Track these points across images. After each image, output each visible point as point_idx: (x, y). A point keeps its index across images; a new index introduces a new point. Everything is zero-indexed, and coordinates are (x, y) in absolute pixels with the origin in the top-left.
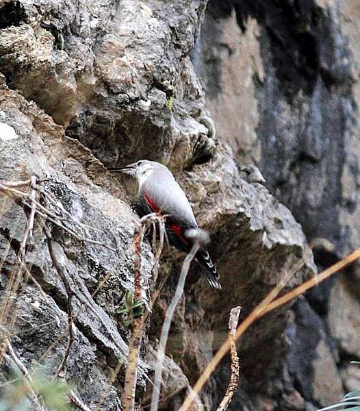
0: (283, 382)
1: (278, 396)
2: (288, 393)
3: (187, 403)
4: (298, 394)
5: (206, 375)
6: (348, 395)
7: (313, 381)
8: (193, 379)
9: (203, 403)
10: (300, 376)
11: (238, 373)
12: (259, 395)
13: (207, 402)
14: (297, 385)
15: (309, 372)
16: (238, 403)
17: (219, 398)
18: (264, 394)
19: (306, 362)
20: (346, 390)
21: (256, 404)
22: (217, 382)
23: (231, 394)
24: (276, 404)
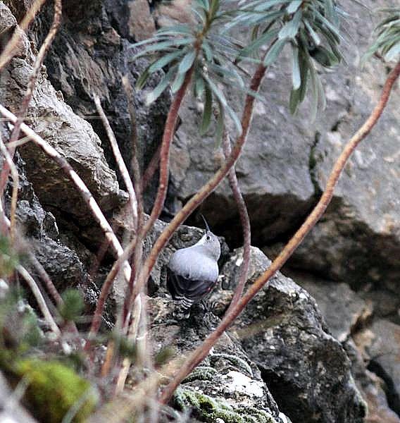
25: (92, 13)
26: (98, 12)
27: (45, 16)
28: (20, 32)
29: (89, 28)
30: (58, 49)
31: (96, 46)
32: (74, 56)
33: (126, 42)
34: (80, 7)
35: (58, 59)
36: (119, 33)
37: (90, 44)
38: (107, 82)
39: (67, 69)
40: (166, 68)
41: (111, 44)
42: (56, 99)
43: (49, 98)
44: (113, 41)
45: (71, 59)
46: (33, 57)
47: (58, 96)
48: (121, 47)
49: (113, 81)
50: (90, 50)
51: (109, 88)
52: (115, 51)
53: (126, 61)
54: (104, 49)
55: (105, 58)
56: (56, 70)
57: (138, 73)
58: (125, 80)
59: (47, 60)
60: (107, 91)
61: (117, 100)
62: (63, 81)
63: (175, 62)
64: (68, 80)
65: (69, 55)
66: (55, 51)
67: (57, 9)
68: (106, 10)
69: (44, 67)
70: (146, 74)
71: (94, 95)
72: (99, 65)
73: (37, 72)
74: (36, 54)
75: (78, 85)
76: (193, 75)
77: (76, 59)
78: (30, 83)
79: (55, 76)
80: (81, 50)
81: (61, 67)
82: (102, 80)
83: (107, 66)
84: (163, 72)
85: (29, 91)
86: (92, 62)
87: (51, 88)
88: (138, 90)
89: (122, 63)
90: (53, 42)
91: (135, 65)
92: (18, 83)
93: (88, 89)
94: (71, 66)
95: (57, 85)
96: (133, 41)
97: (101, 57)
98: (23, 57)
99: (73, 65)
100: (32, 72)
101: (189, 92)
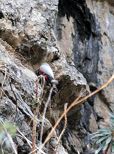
0: (80, 126)
1: (79, 130)
2: (82, 129)
3: (51, 132)
4: (85, 129)
5: (57, 124)
6: (100, 130)
7: (89, 126)
8: (53, 125)
9: (56, 132)
10: (85, 124)
11: (67, 123)
12: (73, 130)
13: (57, 132)
14: (84, 127)
15: (88, 123)
16: (67, 132)
17: (61, 130)
18: (75, 129)
19: (87, 120)
20: (99, 128)
21: (72, 132)
22: (60, 125)
23: (65, 129)
24: (78, 132)
25: (77, 123)
26: (79, 123)
27: (62, 124)
28: (53, 129)
29: (76, 128)
30: (66, 135)
31: (78, 134)
32: (71, 137)
33: (88, 133)
34: (73, 121)
35: (66, 139)
36: (86, 130)
37: (76, 133)
38: (82, 146)
39: (69, 142)
40: (102, 142)
41: (83, 134)
42: (65, 152)
43: (62, 151)
44: (84, 132)
45: (70, 138)
46: (57, 138)
47: (66, 151)
48: (87, 135)
49: (84, 146)
50: (76, 135)
51: (83, 148)
52: (85, 136)
53: (88, 139)
54: (81, 135)
55: (81, 138)
56: (65, 142)
57: (92, 144)
58: (88, 146)
59: (62, 139)
60: (82, 149)
61: (85, 152)
62: (67, 146)
63: (105, 140)
64: (69, 145)
65: (69, 137)
66: (65, 136)
67: (65, 122)
68: (82, 122)
69: (61, 141)
70: (95, 144)
71: (78, 150)
72: (79, 140)
73: (59, 143)
74: (58, 137)
75: (72, 147)
76: (111, 144)
77: (72, 139)
78: (56, 147)
79: (65, 144)
80: (73, 136)
81: (67, 141)
82: (80, 146)
83: (82, 141)
84: (101, 143)
85: (56, 149)
86: (77, 140)
87: (63, 148)
88: (92, 149)
89: (87, 140)
90: (64, 133)
91: (91, 141)
92: (52, 147)
93: (75, 149)
94: (70, 141)
95: (65, 147)
96: (91, 133)
97: (80, 138)
98: (54, 138)
99: (70, 140)
100: (57, 143)
101: (109, 150)
